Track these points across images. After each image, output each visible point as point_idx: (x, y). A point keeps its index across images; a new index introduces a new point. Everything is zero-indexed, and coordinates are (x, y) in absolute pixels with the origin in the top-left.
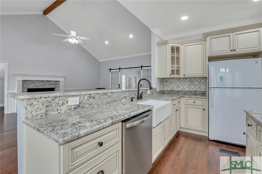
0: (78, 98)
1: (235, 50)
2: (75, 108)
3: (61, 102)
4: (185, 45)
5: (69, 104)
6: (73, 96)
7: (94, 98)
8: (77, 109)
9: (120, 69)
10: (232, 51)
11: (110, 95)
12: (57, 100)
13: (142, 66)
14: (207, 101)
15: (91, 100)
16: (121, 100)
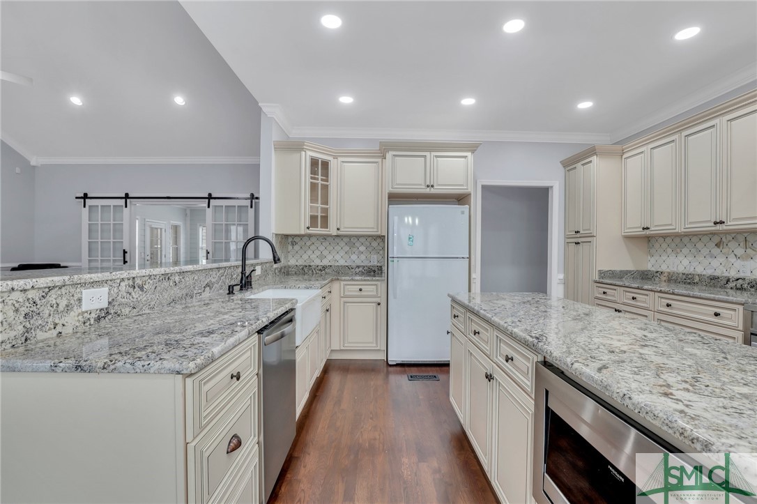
0: (105, 289)
1: (432, 186)
2: (98, 319)
3: (63, 303)
4: (340, 159)
5: (84, 309)
6: (93, 284)
7: (141, 288)
8: (103, 323)
9: (127, 197)
10: (428, 186)
11: (177, 279)
12: (52, 297)
13: (210, 195)
14: (383, 286)
15: (136, 294)
16: (201, 294)
